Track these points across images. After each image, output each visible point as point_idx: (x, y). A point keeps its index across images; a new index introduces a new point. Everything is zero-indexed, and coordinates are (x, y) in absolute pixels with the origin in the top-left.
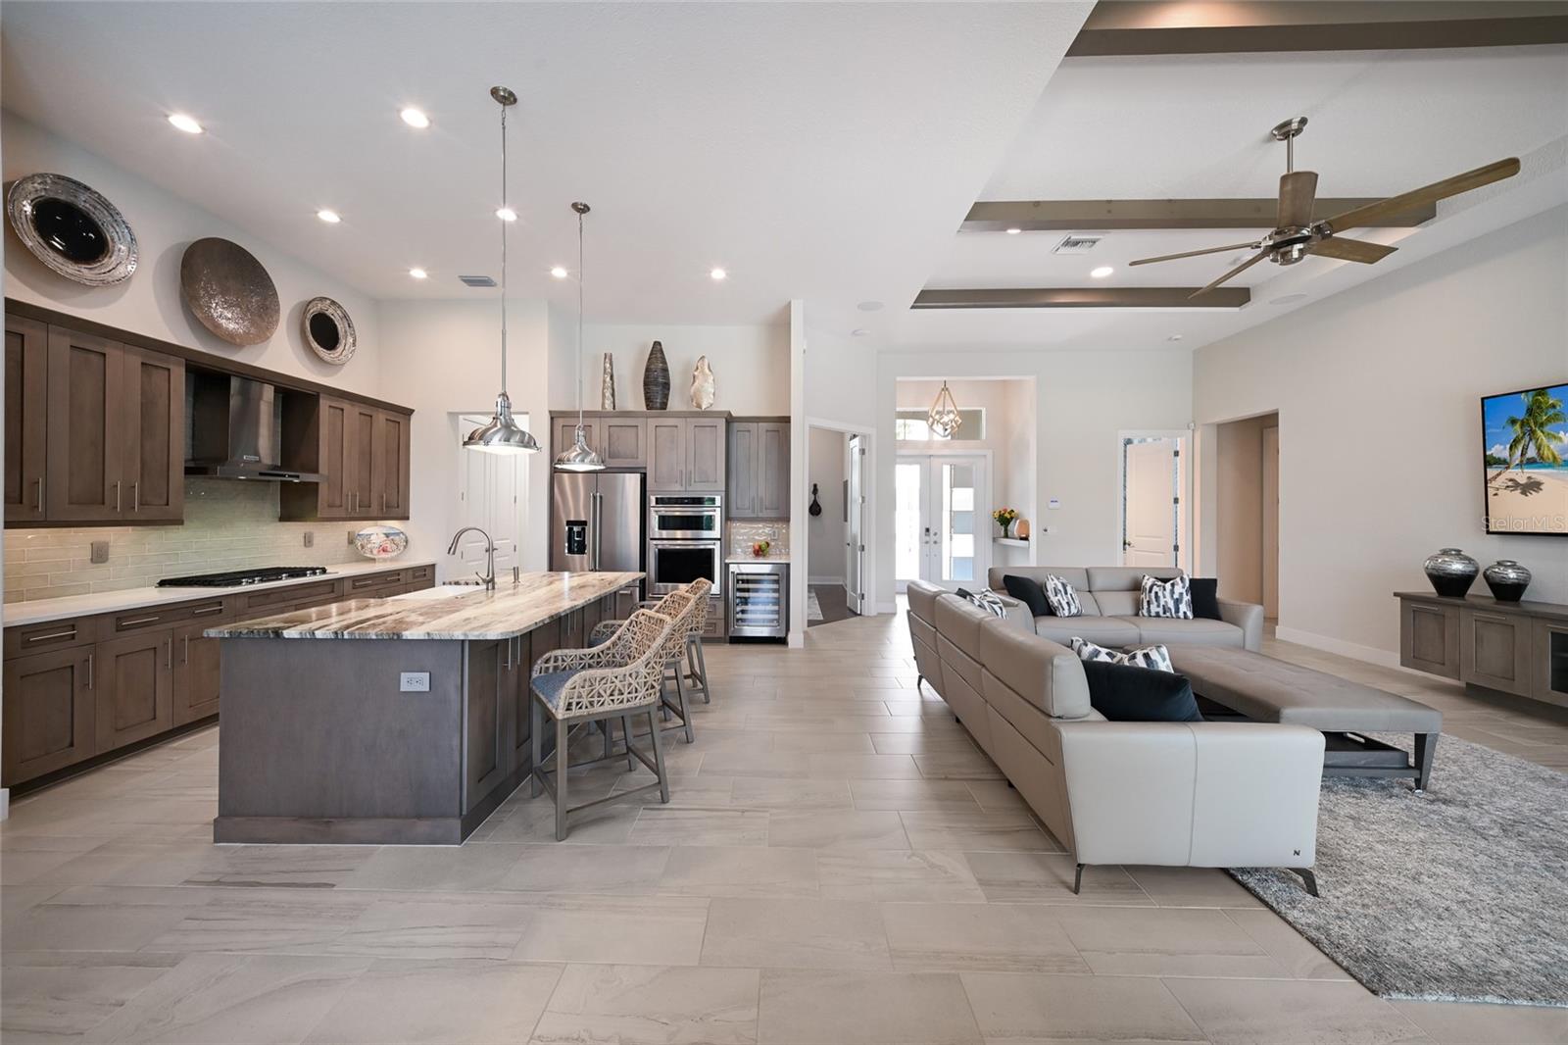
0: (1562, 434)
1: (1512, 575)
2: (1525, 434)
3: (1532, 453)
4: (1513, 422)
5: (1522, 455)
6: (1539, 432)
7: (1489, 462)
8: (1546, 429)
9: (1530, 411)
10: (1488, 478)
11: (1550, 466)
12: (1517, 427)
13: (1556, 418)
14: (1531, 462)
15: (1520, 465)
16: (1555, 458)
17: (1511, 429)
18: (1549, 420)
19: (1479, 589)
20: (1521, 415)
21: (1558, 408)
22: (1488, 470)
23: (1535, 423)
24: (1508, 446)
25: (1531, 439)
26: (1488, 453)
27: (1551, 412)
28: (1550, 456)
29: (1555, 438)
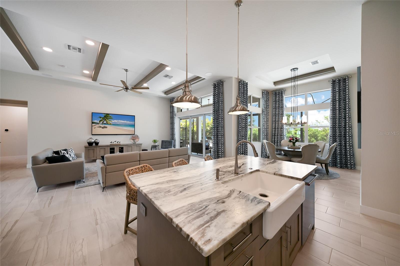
0: (112, 121)
1: (98, 141)
2: (103, 120)
3: (105, 122)
4: (101, 117)
5: (102, 122)
6: (107, 120)
7: (93, 123)
8: (108, 119)
9: (105, 116)
10: (93, 125)
11: (109, 125)
12: (102, 119)
13: (111, 118)
14: (105, 124)
15: (102, 124)
16: (110, 124)
17: (100, 118)
18: (109, 118)
19: (94, 144)
20: (103, 117)
21: (111, 117)
22: (93, 124)
23: (106, 118)
24: (99, 121)
25: (105, 120)
26: (93, 121)
27: (110, 117)
28: (109, 123)
29: (110, 121)
